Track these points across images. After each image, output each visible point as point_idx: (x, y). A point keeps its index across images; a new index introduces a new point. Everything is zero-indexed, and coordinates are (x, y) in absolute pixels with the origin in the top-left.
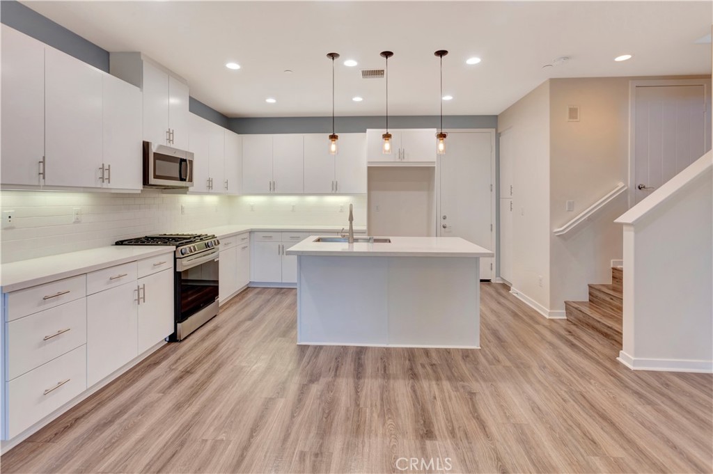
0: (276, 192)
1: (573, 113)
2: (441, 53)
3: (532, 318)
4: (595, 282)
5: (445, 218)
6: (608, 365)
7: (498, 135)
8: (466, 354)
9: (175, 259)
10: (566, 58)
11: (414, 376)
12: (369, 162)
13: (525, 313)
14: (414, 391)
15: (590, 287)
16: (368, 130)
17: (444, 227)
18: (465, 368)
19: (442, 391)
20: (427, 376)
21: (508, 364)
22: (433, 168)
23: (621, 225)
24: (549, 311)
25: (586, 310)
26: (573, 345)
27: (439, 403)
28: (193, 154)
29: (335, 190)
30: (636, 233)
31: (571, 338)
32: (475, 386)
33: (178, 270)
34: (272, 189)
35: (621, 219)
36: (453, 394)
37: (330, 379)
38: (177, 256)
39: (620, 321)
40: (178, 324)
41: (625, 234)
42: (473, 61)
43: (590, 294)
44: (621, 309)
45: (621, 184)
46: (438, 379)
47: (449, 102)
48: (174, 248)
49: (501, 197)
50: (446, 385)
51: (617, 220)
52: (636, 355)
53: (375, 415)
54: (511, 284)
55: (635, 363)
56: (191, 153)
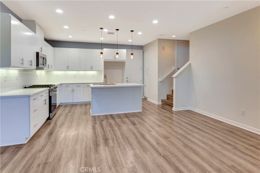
0: (69, 69)
1: (163, 48)
2: (132, 31)
3: (153, 105)
4: (168, 94)
5: (127, 78)
6: (170, 111)
7: (143, 52)
8: (139, 113)
9: (49, 92)
10: (162, 35)
11: (128, 117)
12: (104, 60)
13: (151, 104)
14: (129, 120)
15: (167, 95)
16: (104, 49)
17: (127, 81)
18: (139, 115)
19: (135, 119)
20: (131, 117)
21: (149, 113)
22: (125, 62)
23: (173, 77)
24: (157, 102)
25: (166, 101)
26: (163, 109)
27: (135, 120)
28: (46, 56)
29: (92, 69)
30: (176, 79)
31: (163, 107)
32: (142, 117)
33: (50, 96)
34: (68, 68)
35: (173, 76)
36: (138, 119)
37: (107, 120)
38: (50, 91)
39: (173, 102)
40: (50, 114)
41: (174, 79)
42: (140, 33)
43: (167, 97)
44: (173, 99)
45: (174, 68)
46: (134, 117)
47: (130, 41)
48: (49, 88)
49: (144, 71)
50: (136, 118)
51: (172, 77)
52: (175, 108)
53: (122, 124)
54: (147, 98)
55: (175, 109)
56: (45, 55)
